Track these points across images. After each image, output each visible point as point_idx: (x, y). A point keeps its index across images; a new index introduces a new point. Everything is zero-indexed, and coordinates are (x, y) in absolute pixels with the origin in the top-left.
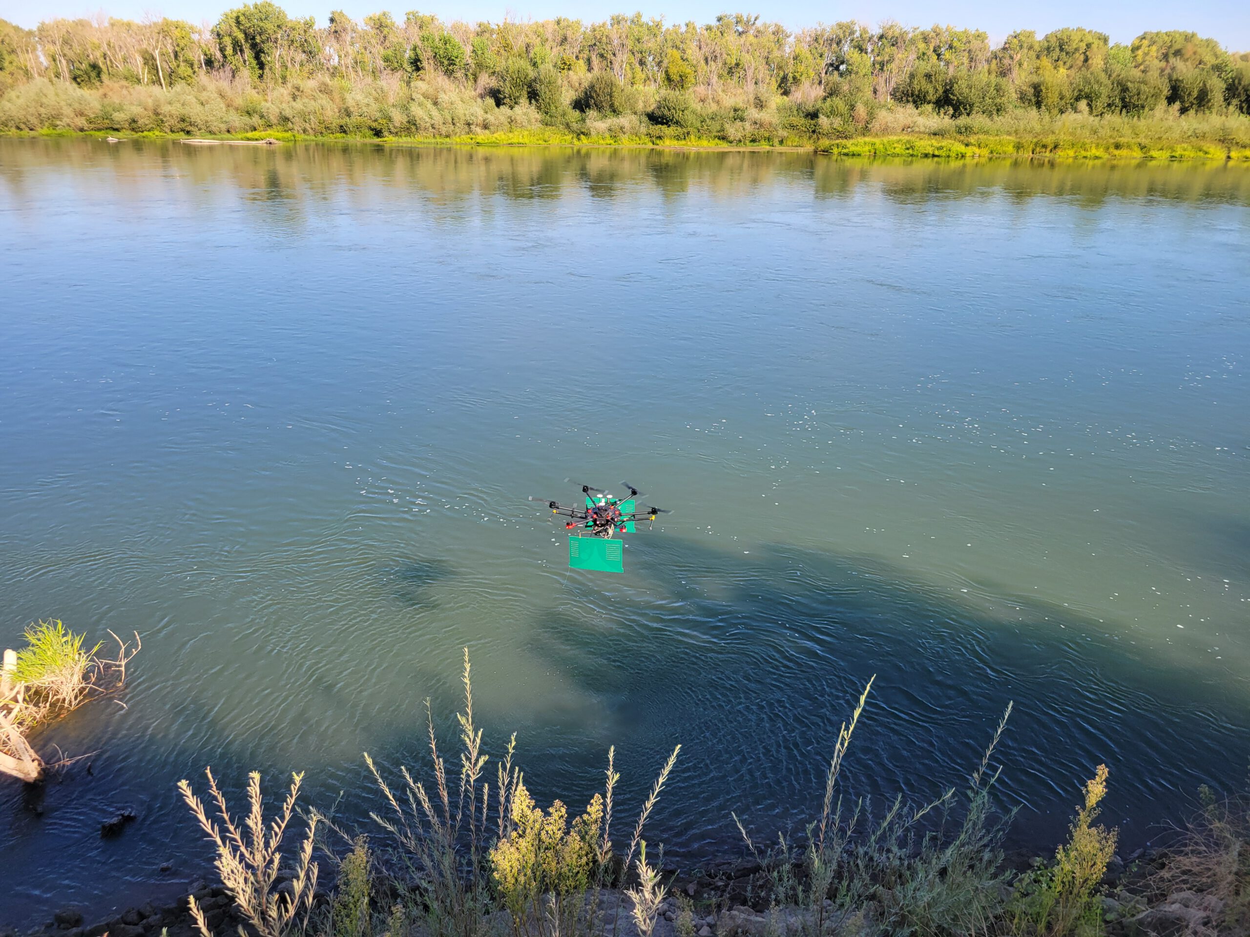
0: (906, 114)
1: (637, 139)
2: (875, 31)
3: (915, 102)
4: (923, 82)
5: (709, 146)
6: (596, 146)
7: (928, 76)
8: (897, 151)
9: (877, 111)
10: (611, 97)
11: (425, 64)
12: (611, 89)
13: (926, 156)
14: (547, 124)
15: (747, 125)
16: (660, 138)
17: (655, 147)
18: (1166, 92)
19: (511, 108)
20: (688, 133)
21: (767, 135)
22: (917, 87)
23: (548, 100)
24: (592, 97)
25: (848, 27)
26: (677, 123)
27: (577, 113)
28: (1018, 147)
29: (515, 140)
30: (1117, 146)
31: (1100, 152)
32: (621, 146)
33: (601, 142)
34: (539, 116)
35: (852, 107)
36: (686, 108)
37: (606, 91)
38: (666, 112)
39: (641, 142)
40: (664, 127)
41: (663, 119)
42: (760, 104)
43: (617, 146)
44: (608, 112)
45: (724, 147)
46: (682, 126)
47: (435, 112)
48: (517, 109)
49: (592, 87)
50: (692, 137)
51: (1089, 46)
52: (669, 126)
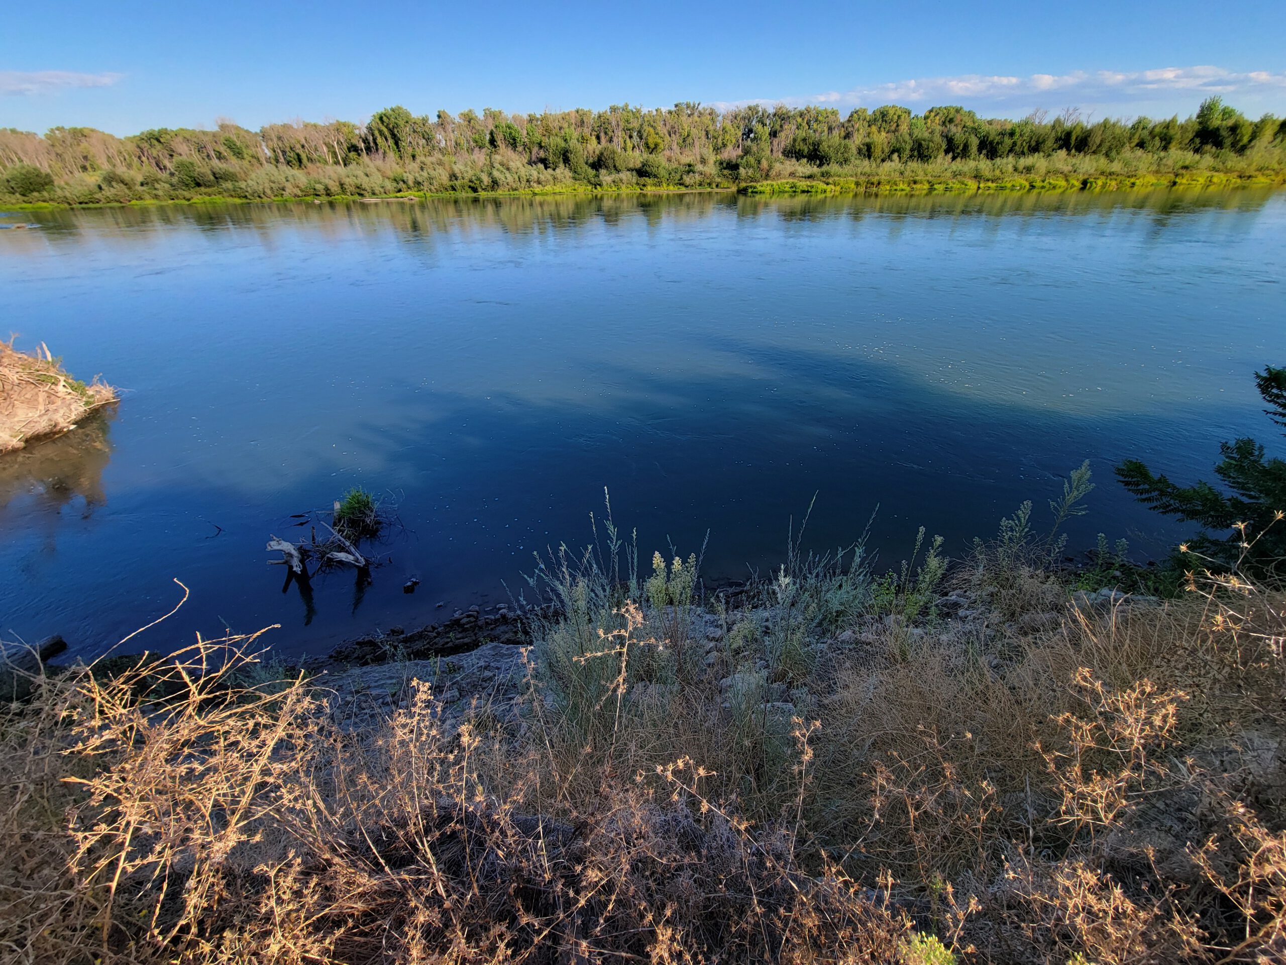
0: (791, 165)
1: (631, 187)
2: (771, 111)
3: (796, 157)
4: (801, 144)
5: (673, 190)
6: (606, 192)
7: (804, 140)
8: (787, 189)
9: (774, 164)
10: (614, 160)
11: (499, 143)
12: (613, 155)
13: (803, 192)
14: (576, 180)
15: (697, 175)
16: (644, 185)
17: (642, 191)
18: (944, 146)
19: (554, 170)
20: (661, 182)
21: (708, 181)
22: (798, 148)
23: (575, 163)
24: (602, 161)
25: (755, 109)
26: (655, 176)
27: (594, 172)
28: (857, 184)
29: (557, 191)
30: (915, 182)
31: (905, 187)
32: (621, 192)
33: (609, 189)
34: (571, 174)
35: (759, 162)
36: (659, 166)
37: (610, 156)
38: (647, 169)
39: (633, 189)
40: (647, 179)
41: (646, 173)
42: (703, 161)
43: (619, 192)
44: (613, 170)
45: (683, 190)
46: (658, 178)
47: (508, 175)
48: (558, 171)
49: (602, 154)
50: (664, 184)
51: (899, 117)
52: (650, 178)
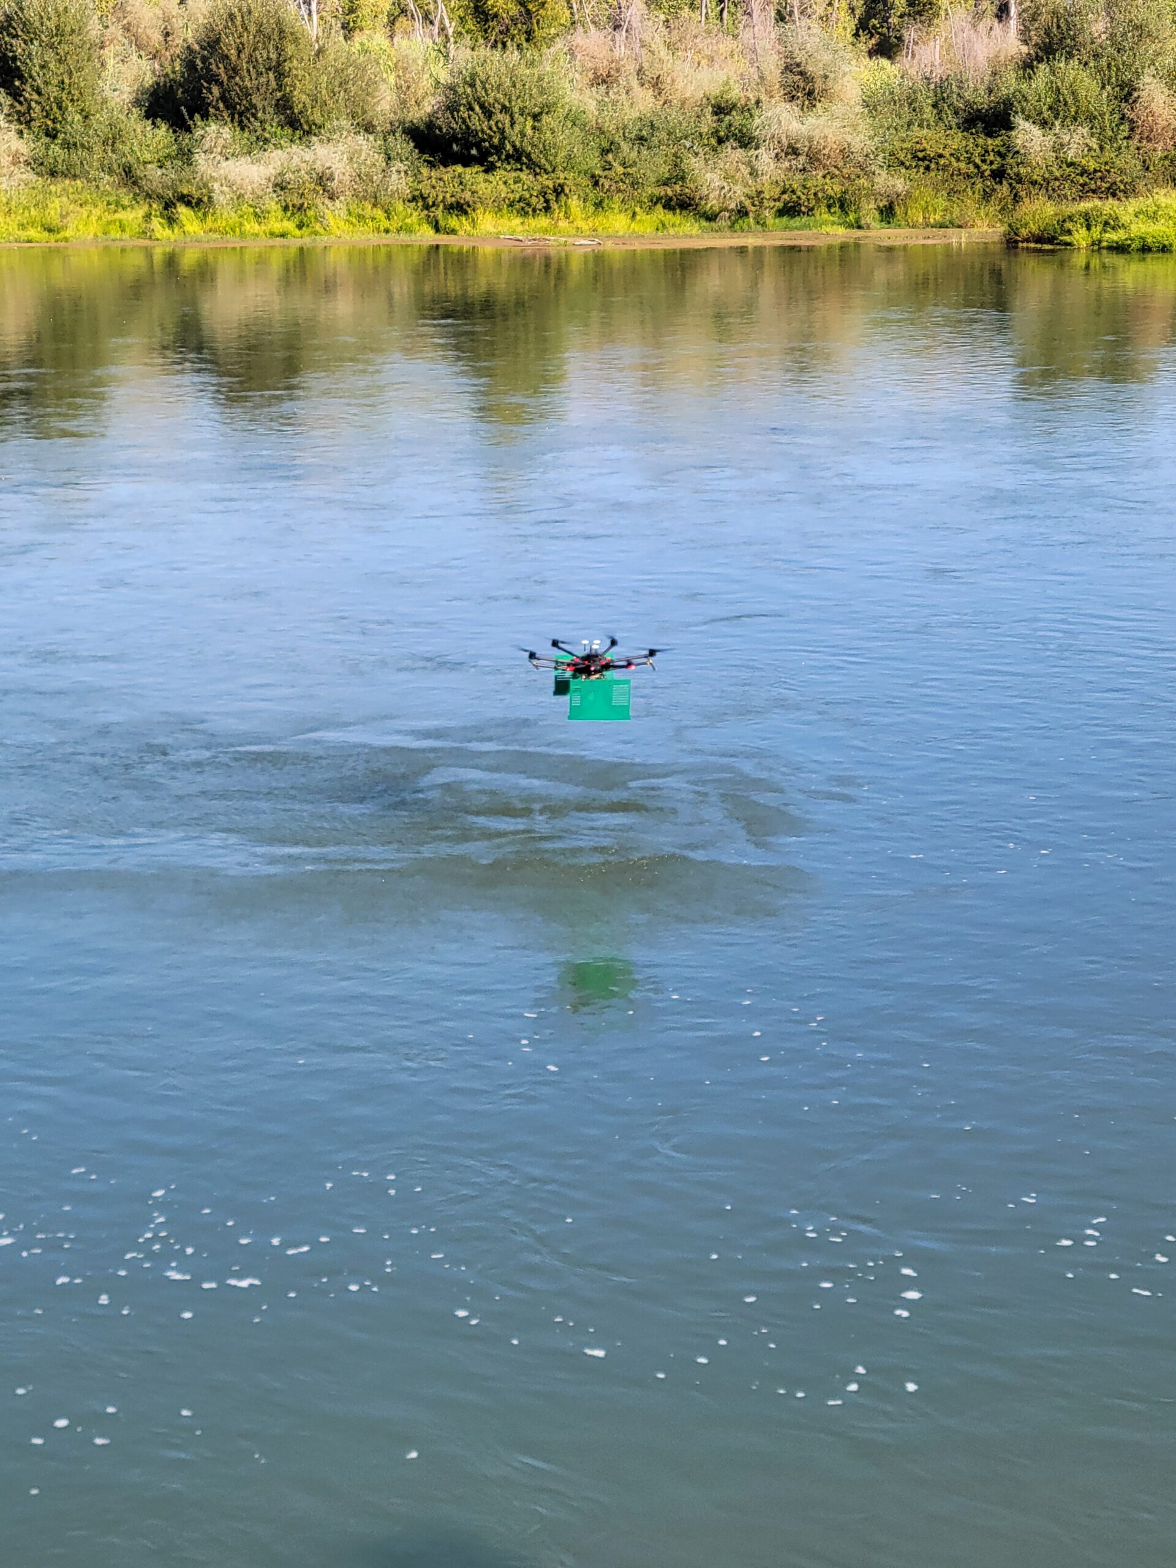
1: (379, 213)
5: (632, 231)
6: (233, 240)
10: (280, 75)
12: (279, 50)
14: (53, 173)
15: (765, 159)
16: (459, 208)
17: (442, 239)
20: (559, 191)
21: (834, 188)
23: (53, 91)
24: (213, 79)
26: (519, 157)
27: (162, 133)
32: (323, 240)
33: (251, 227)
34: (23, 147)
35: (1127, 93)
36: (548, 108)
37: (261, 55)
38: (477, 121)
39: (394, 225)
40: (472, 174)
41: (468, 146)
42: (804, 87)
43: (307, 241)
44: (272, 128)
45: (687, 233)
46: (534, 167)
49: (212, 44)
50: (574, 203)
52: (490, 169)
